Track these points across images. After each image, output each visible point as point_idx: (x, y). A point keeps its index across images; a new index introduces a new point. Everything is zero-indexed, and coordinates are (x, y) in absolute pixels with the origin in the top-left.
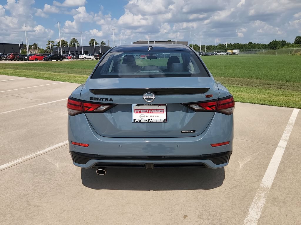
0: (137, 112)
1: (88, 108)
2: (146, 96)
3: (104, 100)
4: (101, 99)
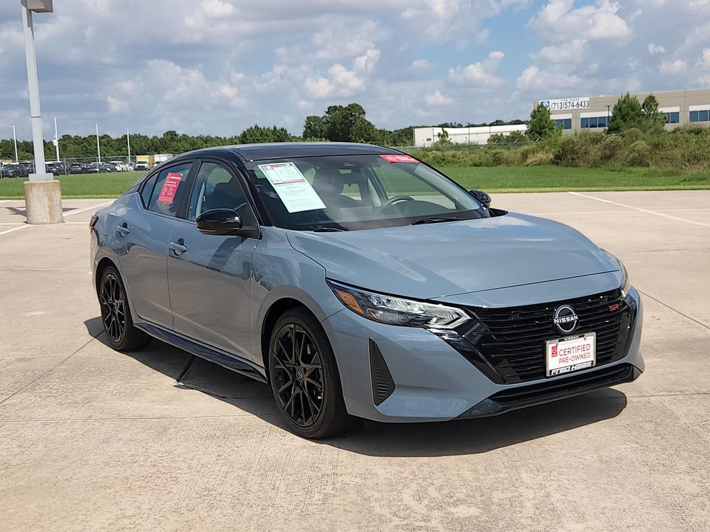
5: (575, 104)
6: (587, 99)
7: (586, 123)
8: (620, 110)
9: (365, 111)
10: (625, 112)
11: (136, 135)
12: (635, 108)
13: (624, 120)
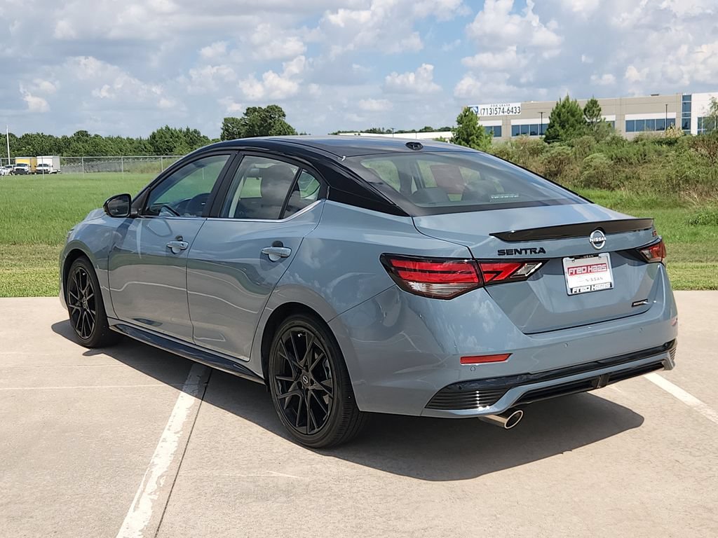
0: (572, 273)
1: (494, 275)
2: (594, 237)
3: (528, 251)
4: (523, 252)
5: (506, 110)
6: (518, 105)
7: (517, 131)
8: (559, 115)
9: (286, 113)
10: (565, 118)
12: (576, 113)
13: (563, 127)
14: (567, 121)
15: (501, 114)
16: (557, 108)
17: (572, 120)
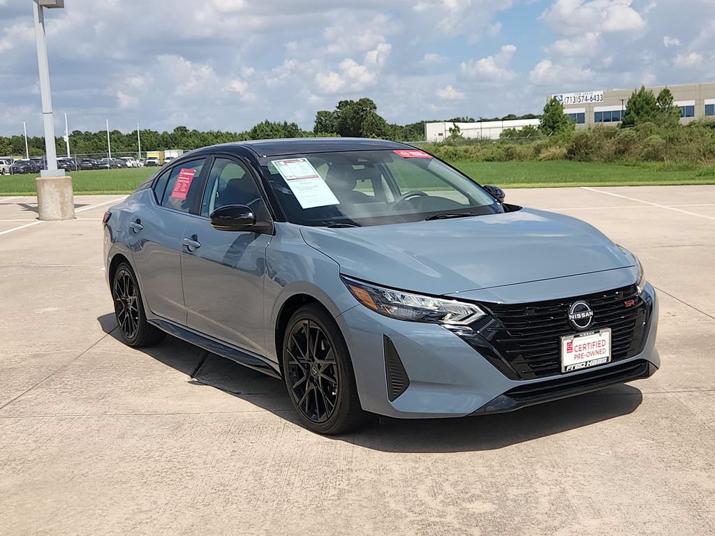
5: (589, 98)
6: (601, 93)
7: (599, 117)
8: (634, 104)
9: (377, 106)
10: (641, 106)
11: (146, 130)
12: (650, 102)
13: (638, 114)
14: (642, 108)
15: (585, 102)
16: (633, 97)
17: (647, 107)
